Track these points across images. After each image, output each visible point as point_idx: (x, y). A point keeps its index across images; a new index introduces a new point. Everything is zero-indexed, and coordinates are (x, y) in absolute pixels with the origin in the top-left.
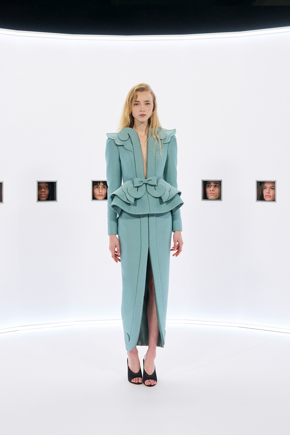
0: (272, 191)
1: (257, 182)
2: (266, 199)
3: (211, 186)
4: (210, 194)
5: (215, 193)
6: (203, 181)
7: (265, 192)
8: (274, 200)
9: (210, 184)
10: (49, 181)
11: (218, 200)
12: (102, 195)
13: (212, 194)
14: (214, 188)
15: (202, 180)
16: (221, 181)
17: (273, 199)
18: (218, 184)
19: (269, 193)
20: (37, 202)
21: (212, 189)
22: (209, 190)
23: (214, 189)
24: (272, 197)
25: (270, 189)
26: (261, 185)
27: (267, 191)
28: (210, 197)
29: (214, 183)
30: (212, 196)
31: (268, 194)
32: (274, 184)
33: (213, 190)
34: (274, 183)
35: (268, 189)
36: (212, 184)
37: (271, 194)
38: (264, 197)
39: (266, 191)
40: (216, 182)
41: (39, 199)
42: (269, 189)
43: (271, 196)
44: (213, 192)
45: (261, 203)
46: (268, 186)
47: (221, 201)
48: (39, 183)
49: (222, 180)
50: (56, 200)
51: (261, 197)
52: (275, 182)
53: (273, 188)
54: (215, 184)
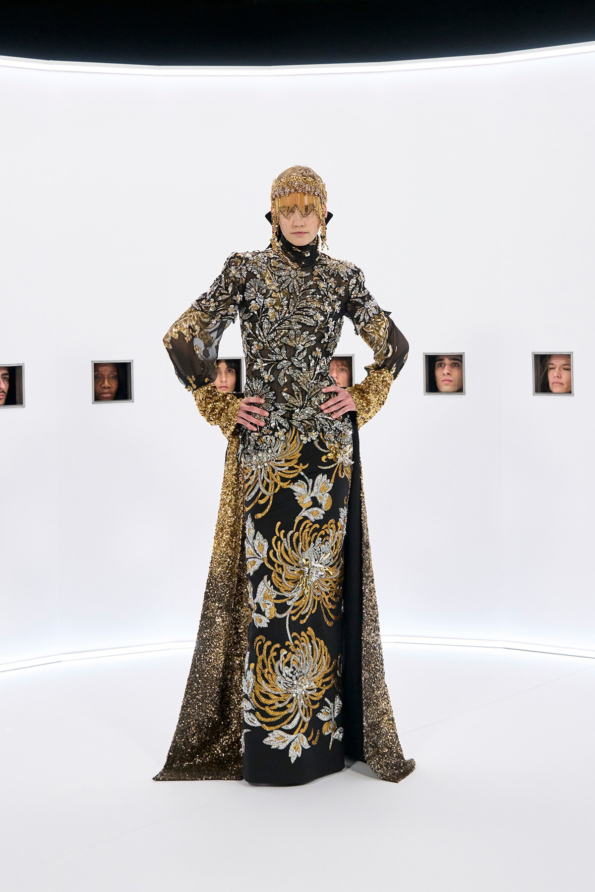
0: (565, 374)
1: (535, 355)
2: (554, 390)
3: (445, 365)
4: (442, 381)
5: (453, 380)
6: (426, 356)
7: (552, 376)
8: (569, 392)
9: (443, 362)
10: (117, 361)
11: (458, 393)
12: (227, 387)
13: (447, 382)
14: (450, 369)
15: (424, 353)
16: (462, 355)
17: (569, 390)
18: (457, 360)
19: (560, 377)
20: (93, 403)
21: (446, 371)
22: (441, 374)
23: (450, 371)
24: (565, 386)
25: (562, 369)
26: (542, 362)
27: (555, 374)
28: (443, 386)
29: (450, 359)
30: (447, 385)
31: (556, 380)
32: (569, 359)
33: (449, 374)
34: (568, 357)
35: (557, 369)
36: (447, 361)
37: (564, 379)
38: (551, 385)
39: (553, 373)
40: (454, 357)
41: (98, 397)
42: (559, 369)
43: (564, 383)
44: (448, 377)
45: (544, 398)
46: (557, 363)
47: (463, 395)
48: (97, 366)
49: (464, 353)
50: (131, 399)
51: (543, 386)
52: (570, 355)
53: (568, 368)
54: (453, 361)
